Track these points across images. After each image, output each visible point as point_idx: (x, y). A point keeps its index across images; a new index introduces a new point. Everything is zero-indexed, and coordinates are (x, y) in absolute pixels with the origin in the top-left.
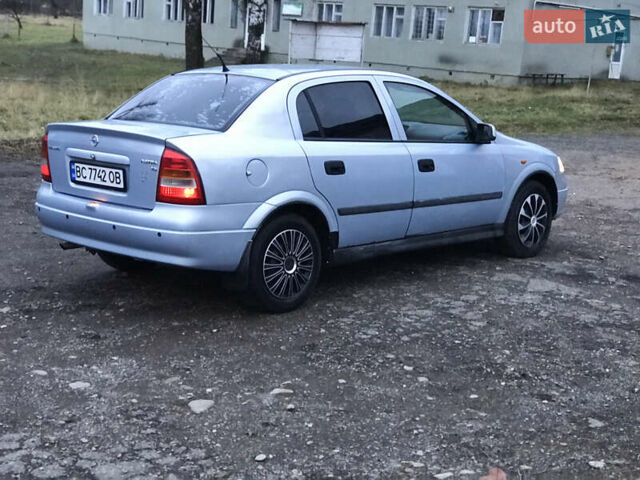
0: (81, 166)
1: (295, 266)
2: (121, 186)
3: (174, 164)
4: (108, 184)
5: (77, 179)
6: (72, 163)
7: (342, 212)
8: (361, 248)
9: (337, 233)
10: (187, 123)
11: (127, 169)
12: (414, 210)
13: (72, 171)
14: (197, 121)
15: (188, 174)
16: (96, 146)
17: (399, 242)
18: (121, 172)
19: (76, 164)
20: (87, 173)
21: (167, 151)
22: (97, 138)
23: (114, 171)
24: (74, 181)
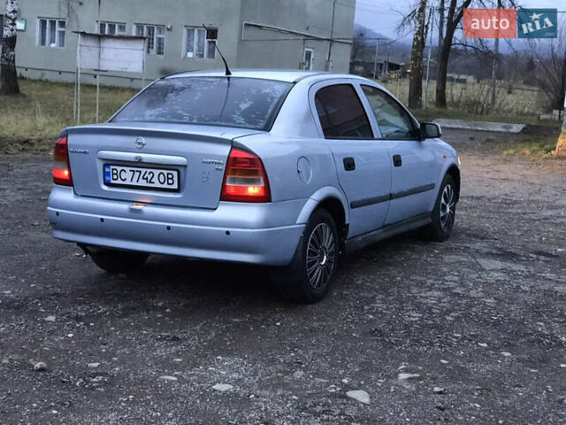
0: (119, 169)
1: (325, 258)
2: (175, 186)
3: (240, 163)
4: (157, 185)
5: (112, 182)
6: (106, 165)
7: (353, 206)
8: (360, 239)
9: (348, 225)
10: (223, 123)
11: (182, 170)
12: (392, 201)
13: (106, 174)
14: (234, 122)
15: (255, 173)
16: (142, 149)
17: (380, 231)
18: (175, 173)
19: (112, 167)
20: (127, 175)
21: (234, 151)
22: (143, 140)
23: (165, 172)
24: (108, 184)
